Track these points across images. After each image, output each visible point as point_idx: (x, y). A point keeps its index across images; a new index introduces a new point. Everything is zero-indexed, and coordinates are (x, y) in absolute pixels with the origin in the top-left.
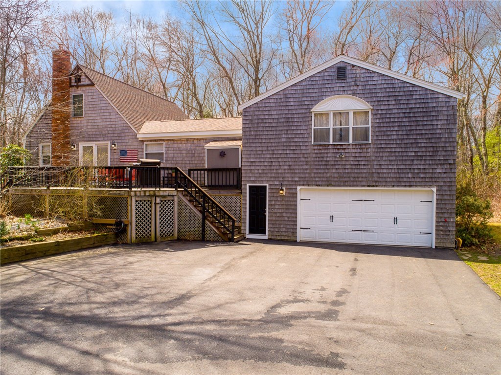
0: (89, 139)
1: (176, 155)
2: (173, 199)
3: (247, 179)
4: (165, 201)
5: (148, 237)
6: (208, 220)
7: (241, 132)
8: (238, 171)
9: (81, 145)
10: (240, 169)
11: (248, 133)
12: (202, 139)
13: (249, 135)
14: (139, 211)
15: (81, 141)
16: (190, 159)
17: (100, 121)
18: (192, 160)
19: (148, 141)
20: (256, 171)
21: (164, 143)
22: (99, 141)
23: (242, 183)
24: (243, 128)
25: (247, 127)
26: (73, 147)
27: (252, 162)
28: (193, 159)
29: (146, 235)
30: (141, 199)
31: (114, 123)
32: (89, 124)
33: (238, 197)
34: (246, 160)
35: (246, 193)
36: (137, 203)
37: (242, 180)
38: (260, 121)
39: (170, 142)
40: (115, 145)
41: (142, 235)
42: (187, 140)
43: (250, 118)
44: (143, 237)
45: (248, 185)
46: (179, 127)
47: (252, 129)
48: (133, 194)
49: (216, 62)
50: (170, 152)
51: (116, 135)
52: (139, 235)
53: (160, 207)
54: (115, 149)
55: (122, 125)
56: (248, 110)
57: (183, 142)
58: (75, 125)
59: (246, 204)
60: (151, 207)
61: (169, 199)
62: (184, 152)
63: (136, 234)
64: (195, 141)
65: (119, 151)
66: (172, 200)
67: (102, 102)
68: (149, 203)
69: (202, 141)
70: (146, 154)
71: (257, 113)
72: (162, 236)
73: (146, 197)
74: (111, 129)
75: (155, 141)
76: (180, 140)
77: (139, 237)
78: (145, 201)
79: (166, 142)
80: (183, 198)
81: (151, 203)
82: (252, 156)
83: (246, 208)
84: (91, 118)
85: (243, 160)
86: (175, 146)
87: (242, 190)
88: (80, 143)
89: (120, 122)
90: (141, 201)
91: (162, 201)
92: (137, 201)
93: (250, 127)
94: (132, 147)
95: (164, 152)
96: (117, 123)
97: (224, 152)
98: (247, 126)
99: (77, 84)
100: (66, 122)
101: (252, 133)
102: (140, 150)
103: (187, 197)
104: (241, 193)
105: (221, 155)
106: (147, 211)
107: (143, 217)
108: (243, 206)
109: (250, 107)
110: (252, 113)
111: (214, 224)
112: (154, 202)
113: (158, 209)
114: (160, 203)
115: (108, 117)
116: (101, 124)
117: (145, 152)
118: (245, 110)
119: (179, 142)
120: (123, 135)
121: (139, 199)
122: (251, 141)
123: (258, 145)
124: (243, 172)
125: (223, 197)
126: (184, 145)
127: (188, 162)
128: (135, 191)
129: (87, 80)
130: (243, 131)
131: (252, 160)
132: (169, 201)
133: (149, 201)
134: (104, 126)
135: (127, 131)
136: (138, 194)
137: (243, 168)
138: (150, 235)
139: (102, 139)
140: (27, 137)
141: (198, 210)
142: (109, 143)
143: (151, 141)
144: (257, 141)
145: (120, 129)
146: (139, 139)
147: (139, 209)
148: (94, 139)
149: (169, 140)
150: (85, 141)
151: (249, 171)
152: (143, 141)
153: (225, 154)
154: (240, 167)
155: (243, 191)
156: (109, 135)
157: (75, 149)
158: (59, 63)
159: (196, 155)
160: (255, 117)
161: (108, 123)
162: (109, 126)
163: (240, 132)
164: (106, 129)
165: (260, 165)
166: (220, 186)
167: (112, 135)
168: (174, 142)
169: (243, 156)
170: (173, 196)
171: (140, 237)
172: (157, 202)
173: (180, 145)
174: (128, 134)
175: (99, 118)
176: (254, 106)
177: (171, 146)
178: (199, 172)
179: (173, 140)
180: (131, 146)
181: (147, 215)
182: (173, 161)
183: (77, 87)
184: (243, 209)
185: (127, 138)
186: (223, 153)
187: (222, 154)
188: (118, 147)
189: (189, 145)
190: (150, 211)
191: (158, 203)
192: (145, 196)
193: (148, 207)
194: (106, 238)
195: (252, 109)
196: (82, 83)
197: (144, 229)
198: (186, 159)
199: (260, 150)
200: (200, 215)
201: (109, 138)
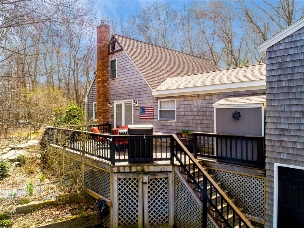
0: (120, 98)
1: (187, 113)
2: (166, 177)
3: (275, 155)
4: (156, 179)
5: (134, 224)
6: (211, 215)
7: (264, 83)
8: (260, 142)
9: (116, 103)
10: (263, 140)
11: (275, 85)
12: (215, 94)
13: (278, 88)
14: (122, 192)
15: (115, 100)
16: (201, 118)
17: (126, 81)
18: (203, 120)
19: (162, 98)
20: (291, 145)
21: (175, 100)
22: (126, 99)
23: (267, 161)
24: (268, 77)
25: (274, 76)
26: (109, 105)
27: (283, 130)
28: (205, 118)
29: (132, 221)
30: (125, 177)
31: (136, 82)
32: (120, 85)
33: (260, 180)
34: (272, 126)
35: (273, 177)
36: (120, 182)
37: (266, 155)
38: (297, 64)
39: (181, 99)
40: (136, 103)
41: (127, 221)
42: (198, 96)
43: (280, 60)
44: (127, 224)
45: (276, 165)
46: (192, 81)
47: (282, 78)
48: (115, 170)
49: (250, 22)
50: (181, 110)
51: (138, 94)
52: (122, 222)
53: (149, 187)
54: (137, 107)
55: (141, 84)
56: (275, 49)
57: (194, 99)
58: (112, 86)
59: (272, 193)
60: (137, 186)
61: (162, 177)
62: (195, 110)
63: (120, 219)
64: (207, 98)
65: (139, 108)
66: (166, 179)
67: (128, 64)
68: (135, 181)
69: (214, 97)
70: (161, 111)
71: (291, 52)
72: (152, 224)
73: (131, 174)
74: (134, 88)
75: (168, 98)
76: (191, 96)
77: (122, 224)
78: (130, 179)
79: (178, 99)
80: (180, 176)
81: (137, 181)
82: (283, 121)
83: (272, 200)
84: (121, 79)
85: (268, 126)
86: (186, 103)
87: (265, 171)
88: (114, 101)
89: (140, 81)
90: (125, 179)
91: (151, 180)
92: (120, 179)
93: (279, 75)
94: (149, 105)
95: (175, 109)
96: (138, 82)
97: (239, 113)
98: (274, 73)
99: (113, 51)
100: (105, 84)
101: (284, 84)
102: (155, 108)
103: (184, 175)
104: (265, 175)
105: (233, 117)
106: (132, 191)
107: (127, 199)
108: (267, 195)
109: (279, 43)
110: (282, 53)
111: (219, 222)
112: (141, 180)
113: (146, 190)
114: (149, 182)
115: (132, 77)
116: (128, 83)
117: (159, 109)
118: (270, 50)
119: (190, 98)
120: (142, 93)
121: (123, 177)
122: (281, 97)
123: (294, 102)
124: (267, 144)
125: (237, 176)
126: (195, 102)
127: (199, 122)
128: (118, 167)
129: (119, 46)
130: (267, 82)
131: (282, 127)
132: (161, 179)
133: (135, 179)
134: (129, 86)
135: (145, 89)
136: (122, 170)
137: (267, 138)
138: (137, 221)
139: (128, 97)
140: (87, 97)
141: (198, 196)
142: (132, 100)
143: (164, 98)
144: (292, 96)
145: (140, 87)
146: (154, 97)
147: (122, 189)
148: (123, 97)
149: (180, 97)
150: (117, 100)
151: (277, 144)
152: (157, 99)
153: (240, 116)
154: (263, 135)
155: (267, 173)
156: (133, 94)
157: (111, 106)
158: (101, 35)
159: (208, 113)
160: (288, 59)
161: (132, 83)
162: (133, 86)
163: (262, 84)
164: (130, 88)
165: (299, 136)
166: (233, 160)
167: (135, 94)
168: (185, 99)
169: (268, 120)
170: (167, 172)
171: (125, 224)
172: (144, 181)
173: (191, 102)
174: (145, 92)
175: (126, 78)
176: (287, 41)
177: (182, 103)
178: (206, 138)
179: (184, 96)
180: (149, 103)
181: (132, 196)
182: (184, 120)
183: (113, 53)
184: (268, 201)
185: (145, 95)
186: (237, 114)
187: (235, 116)
188: (139, 105)
189: (200, 101)
190: (137, 191)
191: (146, 183)
192: (130, 172)
193: (135, 186)
194: (87, 220)
195: (282, 47)
196: (116, 50)
197: (130, 214)
198: (197, 118)
199: (296, 111)
200: (200, 204)
201: (133, 97)
